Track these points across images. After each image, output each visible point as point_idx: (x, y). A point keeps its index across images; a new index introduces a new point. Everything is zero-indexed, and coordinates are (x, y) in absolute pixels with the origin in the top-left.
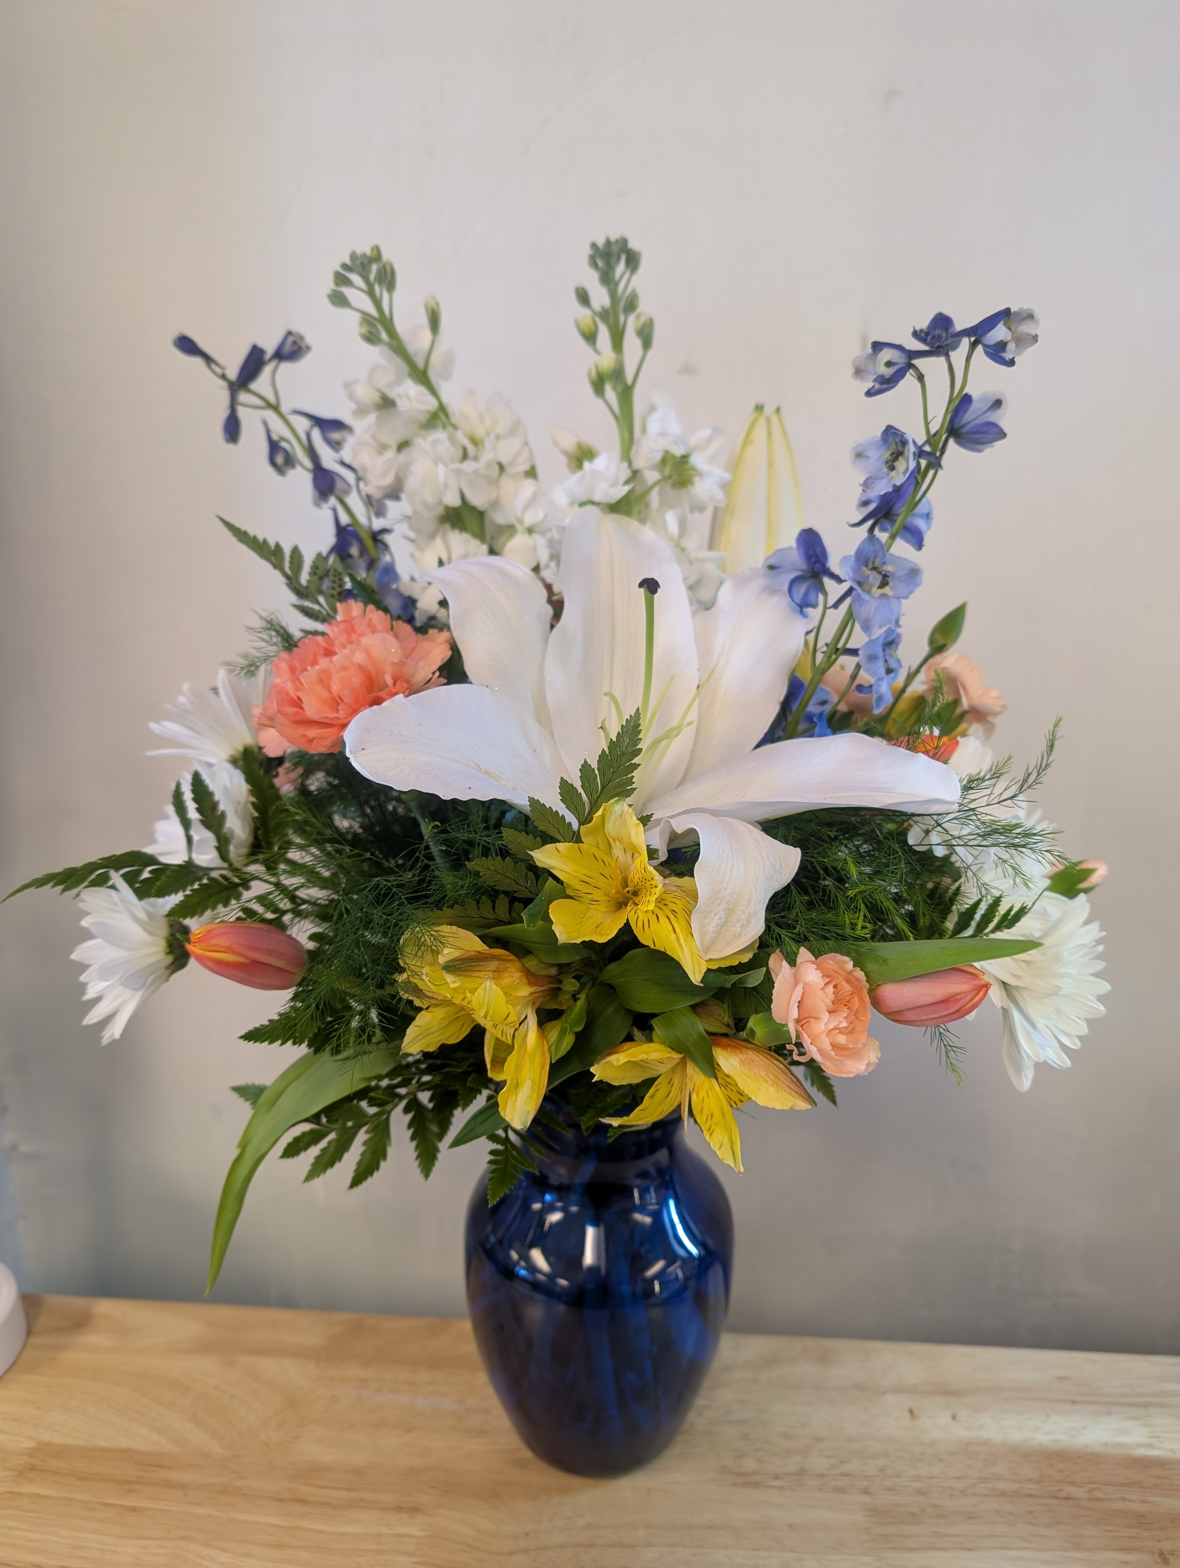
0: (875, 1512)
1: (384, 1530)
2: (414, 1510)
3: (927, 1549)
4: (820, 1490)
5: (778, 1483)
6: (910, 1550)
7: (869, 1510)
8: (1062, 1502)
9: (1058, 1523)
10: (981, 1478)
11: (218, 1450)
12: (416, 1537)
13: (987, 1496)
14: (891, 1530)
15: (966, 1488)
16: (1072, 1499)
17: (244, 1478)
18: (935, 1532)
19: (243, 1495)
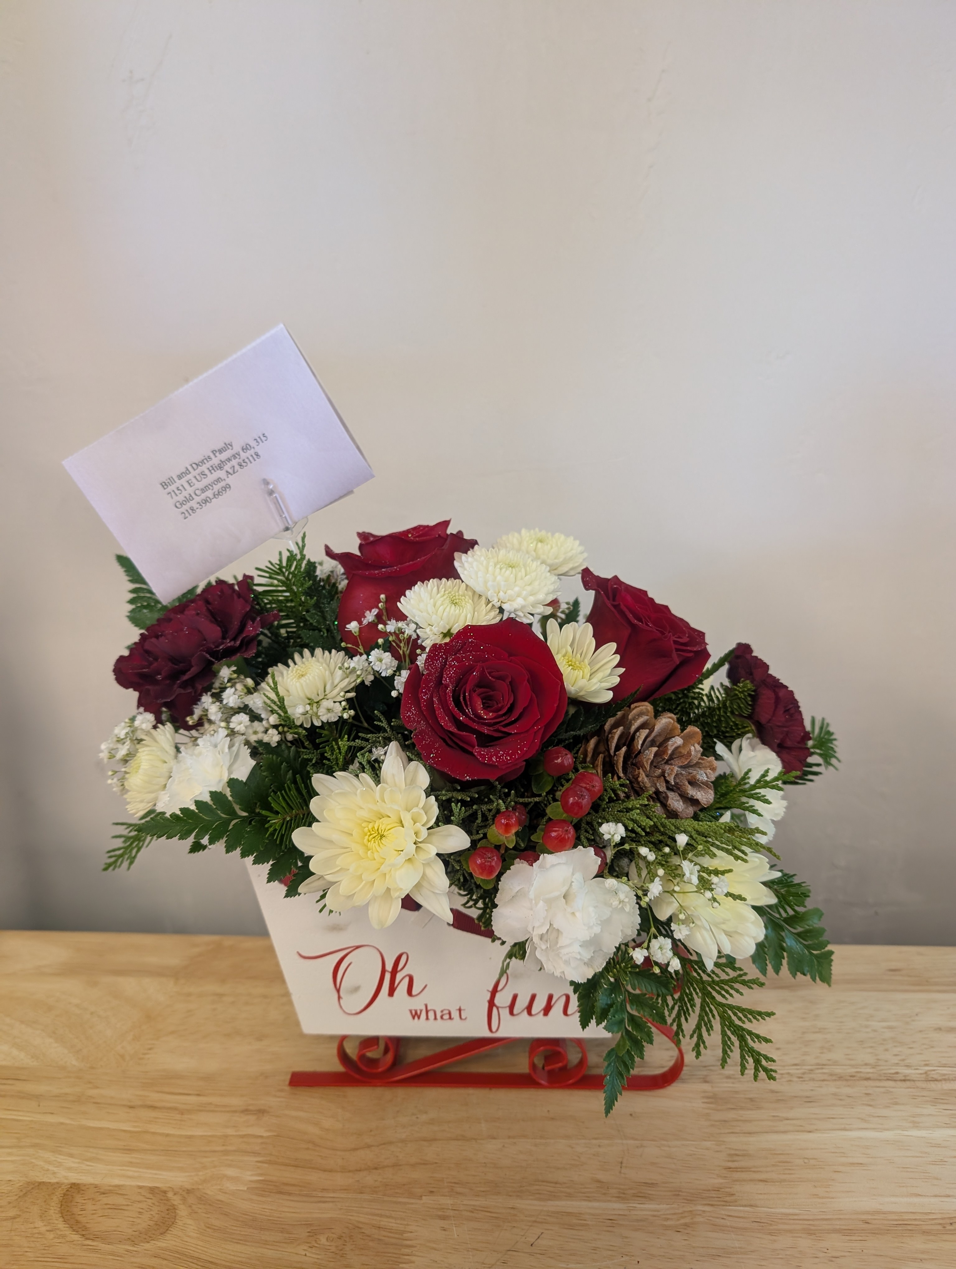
1: (230, 1132)
2: (261, 1112)
3: (767, 1132)
6: (749, 1133)
7: (708, 1098)
8: (900, 1084)
9: (896, 1104)
10: (818, 1064)
11: (74, 1062)
12: (261, 1137)
13: (823, 1080)
14: (731, 1115)
15: (804, 1073)
16: (909, 1080)
17: (97, 1087)
18: (774, 1116)
19: (95, 1103)
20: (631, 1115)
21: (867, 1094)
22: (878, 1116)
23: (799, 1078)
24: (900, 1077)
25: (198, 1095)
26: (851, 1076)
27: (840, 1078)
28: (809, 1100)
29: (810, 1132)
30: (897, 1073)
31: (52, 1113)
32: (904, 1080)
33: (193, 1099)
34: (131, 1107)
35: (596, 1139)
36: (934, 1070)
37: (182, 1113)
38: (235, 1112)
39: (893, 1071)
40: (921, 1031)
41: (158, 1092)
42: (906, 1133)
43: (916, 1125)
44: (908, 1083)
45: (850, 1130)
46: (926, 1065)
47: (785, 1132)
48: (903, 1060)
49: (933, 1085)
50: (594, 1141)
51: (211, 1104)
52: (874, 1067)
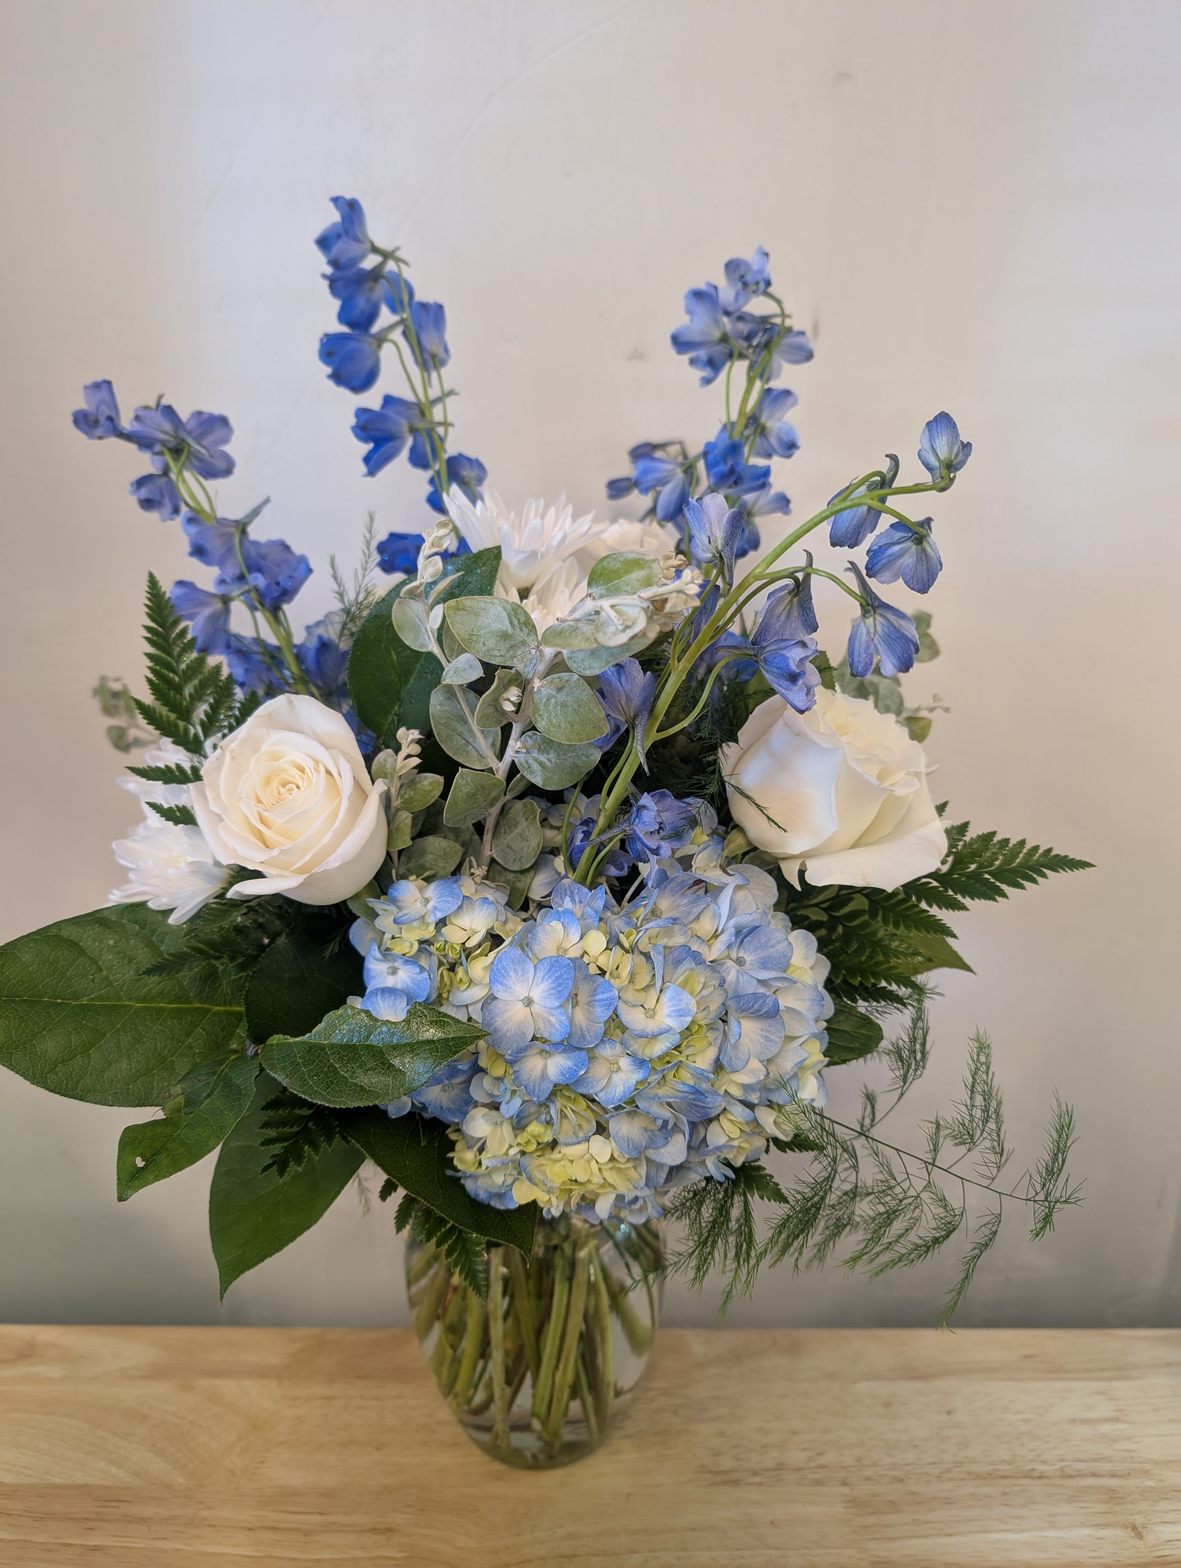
0: (853, 1502)
1: (360, 1554)
2: (390, 1531)
3: (908, 1537)
4: (799, 1484)
5: (757, 1479)
6: (891, 1539)
7: (848, 1502)
8: (1036, 1482)
9: (1034, 1503)
10: (955, 1462)
11: (181, 1480)
12: (394, 1558)
13: (962, 1480)
14: (871, 1520)
15: (942, 1473)
16: (1045, 1477)
17: (209, 1508)
18: (915, 1520)
19: (210, 1526)
20: (772, 1523)
21: (1005, 1494)
22: (1017, 1517)
23: (938, 1477)
24: (1036, 1474)
25: (321, 1514)
26: (990, 1474)
27: (978, 1477)
28: (948, 1502)
29: (950, 1535)
30: (1033, 1470)
31: (165, 1539)
32: (1040, 1477)
33: (315, 1518)
34: (250, 1529)
35: (738, 1550)
36: (1068, 1466)
37: (306, 1534)
38: (362, 1531)
39: (1029, 1468)
40: (1055, 1424)
41: (277, 1511)
42: (1044, 1534)
43: (1053, 1526)
44: (1044, 1481)
45: (991, 1532)
46: (1062, 1460)
47: (925, 1536)
48: (1039, 1455)
49: (1068, 1482)
50: (736, 1553)
51: (335, 1523)
52: (1011, 1463)
